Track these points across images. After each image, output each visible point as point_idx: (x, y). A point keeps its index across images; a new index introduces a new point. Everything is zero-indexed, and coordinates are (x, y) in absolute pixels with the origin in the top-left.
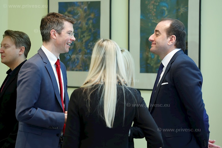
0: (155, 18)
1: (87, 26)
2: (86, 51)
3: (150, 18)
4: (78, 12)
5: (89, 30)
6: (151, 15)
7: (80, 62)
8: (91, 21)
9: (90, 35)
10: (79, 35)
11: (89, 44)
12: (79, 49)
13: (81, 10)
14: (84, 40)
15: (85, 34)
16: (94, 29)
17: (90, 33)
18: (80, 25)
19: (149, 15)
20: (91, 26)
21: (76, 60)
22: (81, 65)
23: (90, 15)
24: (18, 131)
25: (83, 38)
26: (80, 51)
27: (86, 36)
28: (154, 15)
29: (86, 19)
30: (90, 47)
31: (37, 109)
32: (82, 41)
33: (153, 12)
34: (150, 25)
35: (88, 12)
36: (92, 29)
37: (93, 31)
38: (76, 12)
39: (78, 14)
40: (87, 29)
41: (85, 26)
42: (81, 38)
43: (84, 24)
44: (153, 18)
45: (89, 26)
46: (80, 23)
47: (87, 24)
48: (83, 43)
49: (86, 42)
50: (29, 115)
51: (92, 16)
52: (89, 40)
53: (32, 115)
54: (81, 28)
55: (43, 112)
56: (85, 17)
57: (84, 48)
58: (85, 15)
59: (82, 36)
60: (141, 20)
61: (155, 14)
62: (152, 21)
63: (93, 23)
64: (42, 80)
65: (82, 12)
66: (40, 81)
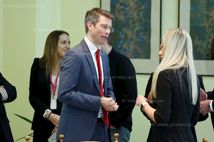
0: (204, 9)
1: (138, 17)
2: (137, 40)
3: (200, 9)
4: (129, 4)
5: (140, 20)
6: (201, 6)
7: (131, 50)
8: (142, 12)
9: (141, 25)
10: (130, 25)
11: (140, 34)
12: (130, 38)
13: (132, 2)
14: (135, 30)
15: (136, 25)
16: (145, 20)
17: (141, 24)
18: (131, 16)
19: (198, 7)
20: (142, 16)
21: (127, 48)
22: (132, 53)
23: (141, 6)
24: (61, 111)
25: (134, 28)
26: (131, 39)
27: (137, 26)
28: (203, 6)
29: (137, 11)
30: (140, 36)
31: (77, 92)
32: (133, 31)
33: (203, 3)
34: (199, 15)
35: (139, 4)
36: (143, 20)
37: (144, 21)
38: (127, 4)
39: (129, 5)
40: (138, 20)
41: (136, 16)
42: (132, 28)
43: (135, 15)
44: (202, 9)
45: (140, 17)
46: (131, 14)
47: (138, 15)
48: (134, 33)
49: (137, 31)
50: (70, 96)
51: (143, 7)
52: (140, 29)
53: (72, 97)
54: (132, 19)
55: (81, 95)
56: (136, 9)
57: (135, 37)
58: (136, 6)
59: (133, 26)
60: (191, 11)
61: (205, 5)
62: (202, 12)
63: (143, 14)
64: (82, 67)
65: (133, 4)
66: (80, 68)
